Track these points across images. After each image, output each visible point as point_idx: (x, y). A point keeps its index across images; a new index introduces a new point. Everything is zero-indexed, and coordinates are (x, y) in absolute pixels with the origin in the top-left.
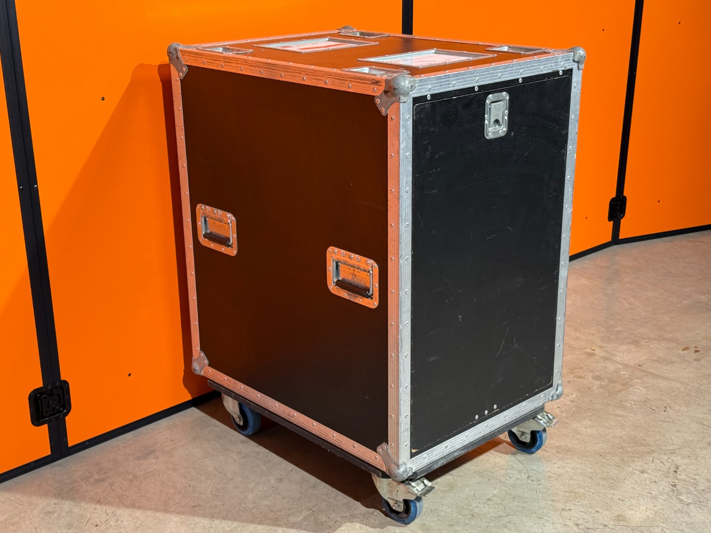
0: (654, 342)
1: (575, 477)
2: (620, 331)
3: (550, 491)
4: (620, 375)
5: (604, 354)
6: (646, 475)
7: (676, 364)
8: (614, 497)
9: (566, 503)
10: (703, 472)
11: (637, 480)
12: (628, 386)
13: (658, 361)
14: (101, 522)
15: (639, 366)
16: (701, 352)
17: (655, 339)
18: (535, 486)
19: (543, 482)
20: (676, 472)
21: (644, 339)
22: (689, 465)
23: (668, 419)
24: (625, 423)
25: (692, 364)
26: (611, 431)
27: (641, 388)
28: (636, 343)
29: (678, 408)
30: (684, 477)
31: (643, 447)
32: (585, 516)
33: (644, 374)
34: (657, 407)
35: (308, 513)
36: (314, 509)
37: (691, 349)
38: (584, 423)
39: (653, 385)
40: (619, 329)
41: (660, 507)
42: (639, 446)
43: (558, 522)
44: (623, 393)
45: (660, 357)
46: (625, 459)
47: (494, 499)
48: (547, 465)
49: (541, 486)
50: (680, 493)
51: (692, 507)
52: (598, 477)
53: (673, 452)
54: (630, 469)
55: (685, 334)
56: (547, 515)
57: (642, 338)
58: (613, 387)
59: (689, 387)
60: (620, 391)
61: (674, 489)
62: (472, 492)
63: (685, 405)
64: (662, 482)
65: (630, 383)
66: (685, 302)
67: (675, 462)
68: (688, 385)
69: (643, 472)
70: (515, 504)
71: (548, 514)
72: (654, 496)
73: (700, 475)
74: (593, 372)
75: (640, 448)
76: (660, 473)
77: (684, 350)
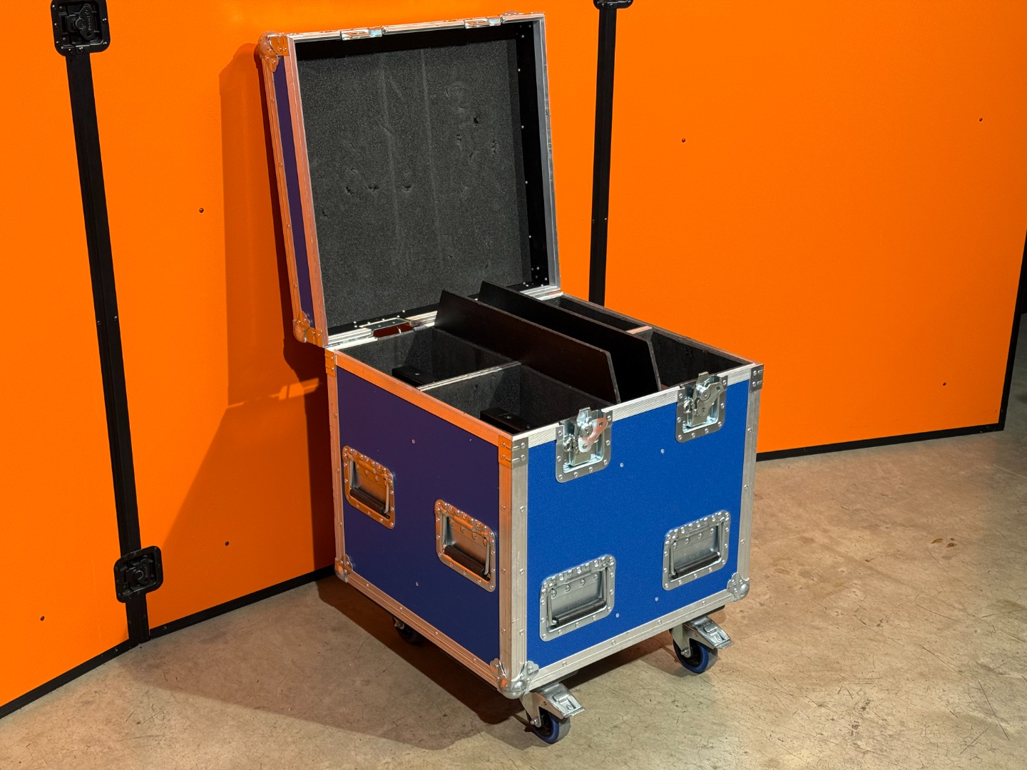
0: (899, 528)
1: (733, 706)
2: (857, 510)
3: (695, 722)
4: (838, 572)
5: (826, 541)
6: (823, 710)
7: (916, 563)
8: (773, 735)
9: (710, 738)
10: (899, 712)
11: (810, 715)
12: (842, 587)
13: (895, 556)
14: (144, 719)
15: (867, 561)
16: (956, 547)
17: (901, 525)
18: (678, 714)
19: (690, 709)
20: (864, 708)
21: (887, 523)
22: (885, 700)
23: (878, 637)
24: (820, 638)
25: (938, 562)
26: (799, 647)
27: (858, 592)
28: (873, 528)
29: (897, 622)
30: (872, 716)
31: (833, 673)
32: (729, 757)
33: (869, 572)
34: (871, 620)
35: (391, 727)
36: (400, 722)
37: (944, 541)
38: (767, 634)
39: (876, 588)
40: (858, 506)
41: (828, 753)
42: (828, 671)
43: (694, 762)
44: (832, 597)
45: (898, 551)
46: (805, 686)
47: (622, 726)
48: (702, 688)
49: (686, 713)
50: (859, 737)
51: (868, 756)
52: (762, 708)
53: (869, 682)
54: (808, 700)
55: (944, 519)
56: (680, 753)
57: (885, 522)
58: (821, 588)
59: (922, 595)
60: (829, 594)
61: (855, 731)
62: (598, 716)
63: (909, 620)
64: (842, 721)
65: (844, 585)
66: (962, 473)
67: (867, 695)
68: (922, 592)
69: (821, 705)
70: (647, 735)
71: (684, 752)
72: (825, 738)
73: (894, 715)
74: (803, 565)
75: (828, 674)
76: (843, 708)
77: (935, 542)
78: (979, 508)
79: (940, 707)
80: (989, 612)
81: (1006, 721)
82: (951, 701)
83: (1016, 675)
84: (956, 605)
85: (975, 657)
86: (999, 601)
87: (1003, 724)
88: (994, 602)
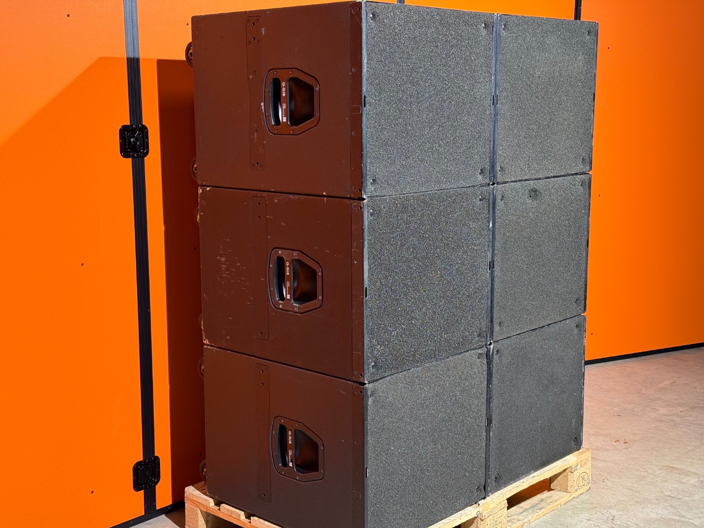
0: (593, 436)
6: (591, 522)
7: (610, 452)
10: (633, 519)
16: (629, 443)
17: (593, 435)
20: (613, 520)
22: (622, 515)
23: (605, 487)
25: (622, 451)
29: (613, 480)
30: (619, 523)
31: (588, 505)
34: (597, 480)
37: (621, 441)
45: (598, 447)
46: (576, 512)
53: (610, 507)
54: (580, 518)
55: (616, 431)
59: (621, 467)
63: (618, 478)
66: (616, 409)
67: (612, 514)
68: (620, 465)
69: (589, 520)
73: (630, 522)
75: (586, 505)
76: (601, 520)
77: (616, 441)
78: (633, 425)
79: (653, 516)
80: (660, 471)
81: (691, 519)
82: (658, 513)
83: (687, 499)
84: (642, 470)
85: (662, 492)
86: (664, 466)
87: (690, 521)
88: (661, 467)
